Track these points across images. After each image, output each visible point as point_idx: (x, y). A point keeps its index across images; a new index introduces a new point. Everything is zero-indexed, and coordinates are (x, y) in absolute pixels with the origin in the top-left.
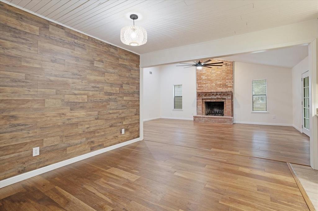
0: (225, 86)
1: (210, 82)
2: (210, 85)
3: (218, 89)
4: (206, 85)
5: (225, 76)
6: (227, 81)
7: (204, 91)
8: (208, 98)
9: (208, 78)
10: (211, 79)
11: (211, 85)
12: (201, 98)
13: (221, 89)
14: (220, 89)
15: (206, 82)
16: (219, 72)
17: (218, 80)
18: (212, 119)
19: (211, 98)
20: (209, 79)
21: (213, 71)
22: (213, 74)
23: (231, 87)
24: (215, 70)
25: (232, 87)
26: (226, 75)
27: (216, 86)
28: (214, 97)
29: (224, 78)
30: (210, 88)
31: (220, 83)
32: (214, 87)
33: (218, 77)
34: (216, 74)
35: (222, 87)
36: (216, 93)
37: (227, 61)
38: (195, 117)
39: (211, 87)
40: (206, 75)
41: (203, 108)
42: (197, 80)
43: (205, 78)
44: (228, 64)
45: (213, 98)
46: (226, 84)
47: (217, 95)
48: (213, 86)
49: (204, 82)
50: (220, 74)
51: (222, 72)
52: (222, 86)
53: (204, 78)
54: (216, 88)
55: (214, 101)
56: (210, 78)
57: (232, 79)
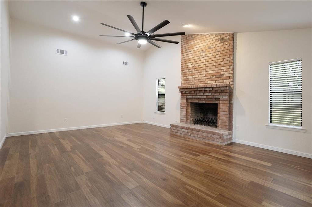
0: (220, 76)
1: (198, 72)
2: (198, 76)
3: (209, 82)
4: (193, 77)
5: (220, 60)
6: (222, 68)
7: (190, 86)
8: (194, 97)
9: (196, 65)
10: (200, 67)
11: (200, 76)
12: (185, 97)
13: (215, 82)
14: (212, 82)
15: (193, 72)
16: (212, 54)
17: (209, 67)
18: (194, 132)
19: (197, 97)
20: (198, 67)
21: (202, 54)
22: (202, 59)
23: (229, 78)
24: (205, 52)
25: (232, 78)
26: (222, 58)
27: (206, 78)
28: (202, 96)
29: (218, 64)
30: (198, 81)
31: (212, 72)
32: (204, 80)
33: (209, 62)
34: (207, 58)
35: (216, 79)
36: (204, 89)
37: (223, 34)
38: (172, 126)
39: (199, 79)
40: (194, 61)
41: (187, 112)
42: (182, 69)
43: (192, 66)
44: (225, 38)
45: (200, 97)
46: (222, 73)
47: (205, 92)
48: (202, 78)
49: (191, 73)
50: (212, 57)
51: (215, 54)
52: (215, 77)
53: (190, 65)
54: (206, 80)
55: (204, 102)
56: (198, 65)
57: (232, 64)
